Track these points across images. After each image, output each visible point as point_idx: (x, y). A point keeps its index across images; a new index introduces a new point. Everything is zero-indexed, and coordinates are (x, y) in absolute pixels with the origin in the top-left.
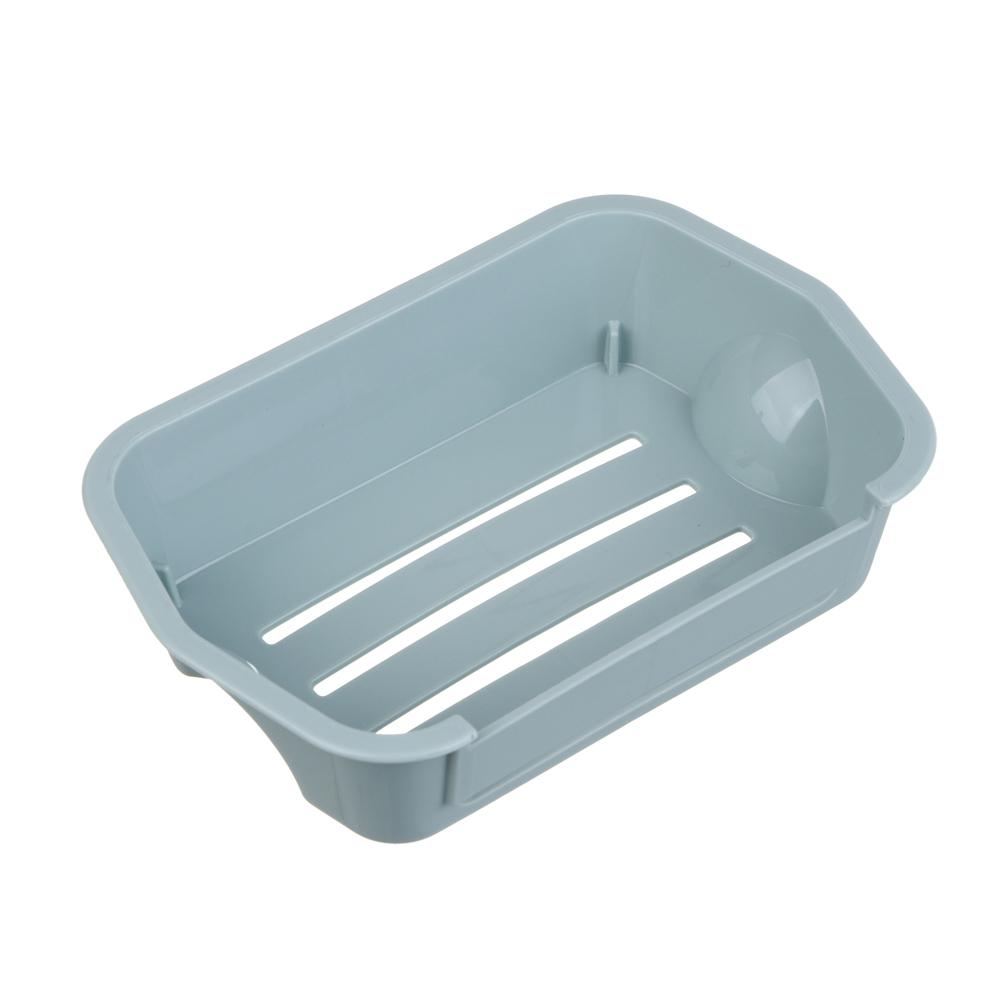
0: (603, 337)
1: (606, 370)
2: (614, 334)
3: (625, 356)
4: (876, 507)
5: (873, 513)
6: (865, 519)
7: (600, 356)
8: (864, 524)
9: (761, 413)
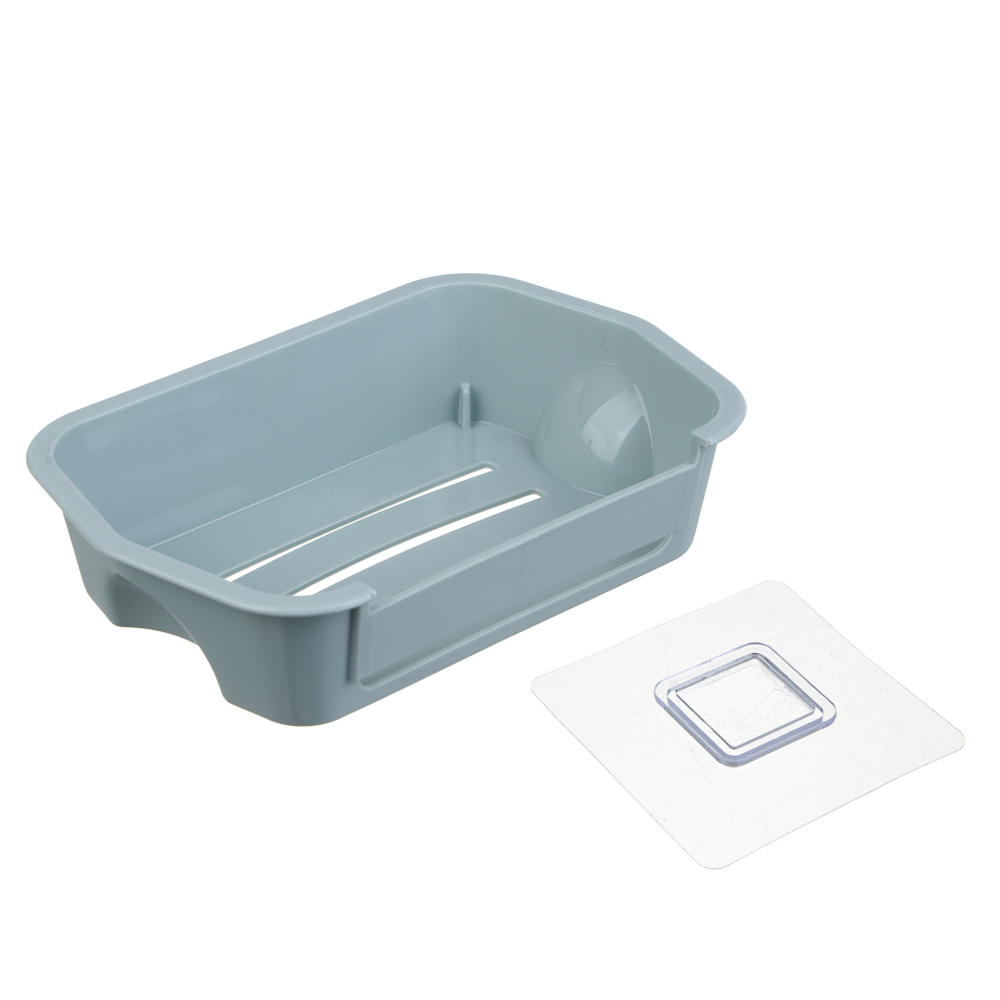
0: (457, 397)
1: (461, 427)
2: (466, 391)
3: (476, 416)
4: (702, 447)
5: (701, 453)
6: (692, 463)
7: (455, 416)
8: (690, 467)
9: (590, 442)
